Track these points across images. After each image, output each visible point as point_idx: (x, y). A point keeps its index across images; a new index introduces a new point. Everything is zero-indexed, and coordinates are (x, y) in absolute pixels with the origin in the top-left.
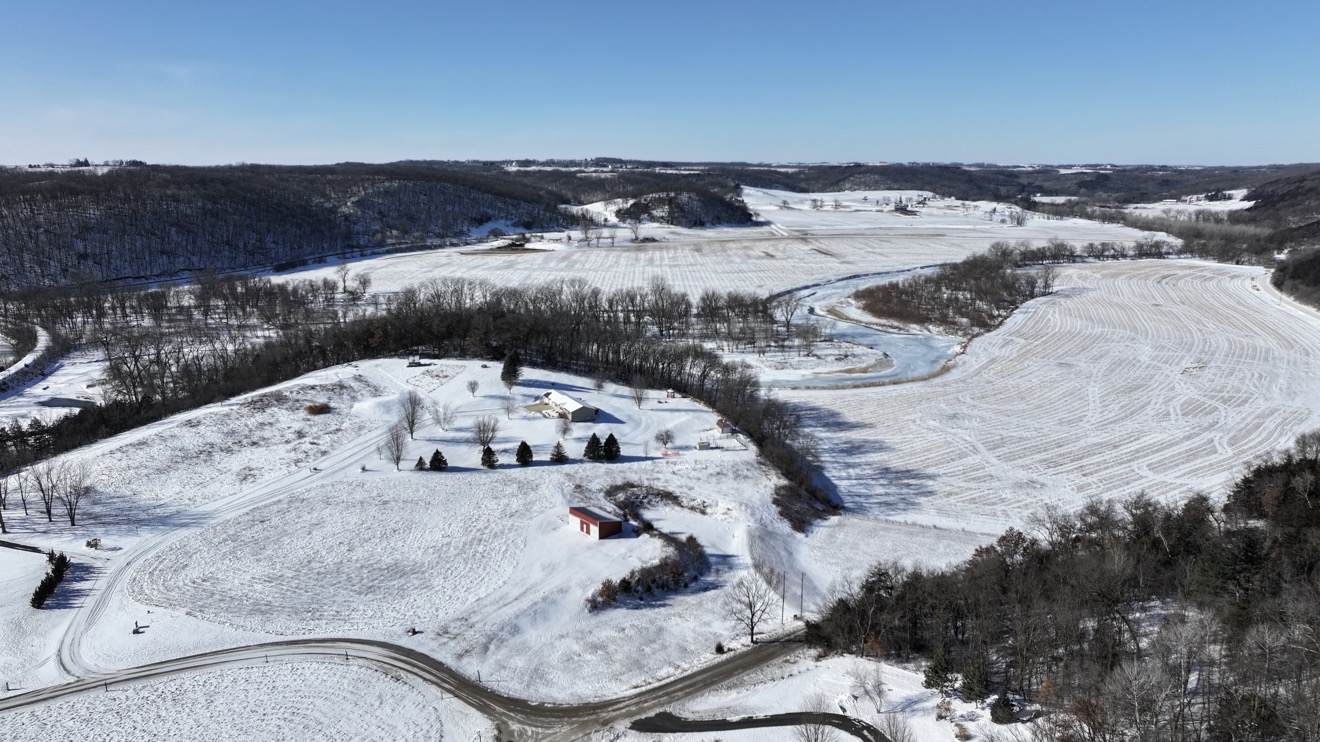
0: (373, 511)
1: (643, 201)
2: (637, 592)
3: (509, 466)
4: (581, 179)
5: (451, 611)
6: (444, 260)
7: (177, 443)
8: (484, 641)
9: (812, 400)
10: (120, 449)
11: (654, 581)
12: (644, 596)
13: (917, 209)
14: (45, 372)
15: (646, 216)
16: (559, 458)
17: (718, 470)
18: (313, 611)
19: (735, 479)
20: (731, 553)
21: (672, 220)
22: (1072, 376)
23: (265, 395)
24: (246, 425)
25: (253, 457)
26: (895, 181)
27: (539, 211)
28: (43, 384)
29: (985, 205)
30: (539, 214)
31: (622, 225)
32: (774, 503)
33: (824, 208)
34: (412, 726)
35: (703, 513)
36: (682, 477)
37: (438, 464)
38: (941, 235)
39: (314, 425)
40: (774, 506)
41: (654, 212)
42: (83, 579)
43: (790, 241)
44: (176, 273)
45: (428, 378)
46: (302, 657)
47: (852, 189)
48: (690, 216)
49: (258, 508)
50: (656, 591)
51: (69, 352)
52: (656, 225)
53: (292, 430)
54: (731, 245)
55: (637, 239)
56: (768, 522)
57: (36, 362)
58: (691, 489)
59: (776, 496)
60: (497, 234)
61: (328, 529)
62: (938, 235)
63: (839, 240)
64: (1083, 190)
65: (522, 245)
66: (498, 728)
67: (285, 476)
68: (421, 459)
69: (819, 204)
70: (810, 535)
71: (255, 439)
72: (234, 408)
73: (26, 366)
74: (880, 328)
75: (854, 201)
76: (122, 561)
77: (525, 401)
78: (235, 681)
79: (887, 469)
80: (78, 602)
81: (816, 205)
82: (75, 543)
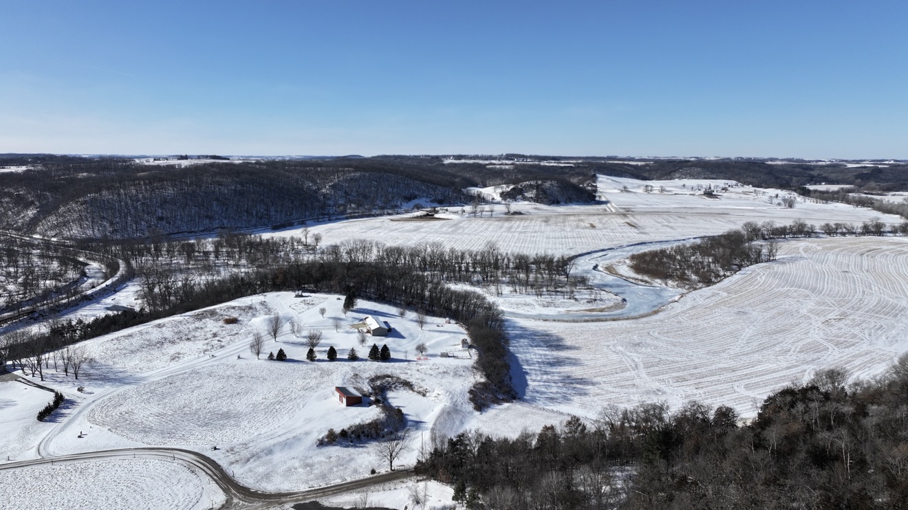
0: (232, 381)
1: (519, 187)
2: (350, 437)
3: (323, 361)
4: (489, 169)
5: (241, 440)
6: (378, 225)
7: (148, 337)
8: (249, 456)
9: (550, 329)
10: (117, 339)
11: (363, 432)
12: (354, 440)
13: (720, 194)
14: (117, 289)
15: (520, 196)
16: (353, 357)
17: (445, 370)
18: (171, 434)
19: (453, 376)
20: (423, 421)
21: (537, 199)
22: (741, 321)
23: (206, 311)
24: (188, 328)
25: (184, 347)
26: (713, 173)
27: (450, 193)
28: (113, 297)
29: (772, 192)
30: (449, 194)
31: (503, 202)
32: (469, 392)
33: (654, 192)
34: (186, 496)
35: (424, 395)
36: (421, 373)
37: (281, 357)
38: (725, 214)
39: (225, 330)
40: (468, 394)
41: (526, 194)
42: (68, 408)
43: (613, 216)
44: (213, 229)
45: (303, 304)
46: (153, 456)
47: (680, 178)
48: (550, 197)
49: (173, 376)
50: (363, 438)
51: (134, 278)
52: (526, 202)
53: (212, 332)
54: (572, 218)
55: (509, 212)
56: (460, 403)
57: (113, 284)
58: (423, 380)
59: (473, 388)
60: (418, 207)
61: (204, 390)
62: (723, 214)
63: (649, 216)
64: (859, 180)
65: (433, 215)
66: (227, 502)
67: (196, 359)
68: (271, 353)
69: (650, 188)
70: (484, 413)
71: (189, 337)
72: (186, 318)
73: (107, 286)
74: (634, 281)
75: (675, 187)
76: (92, 399)
77: (353, 322)
78: (114, 466)
79: (569, 377)
80: (60, 419)
81: (648, 190)
82: (72, 389)
